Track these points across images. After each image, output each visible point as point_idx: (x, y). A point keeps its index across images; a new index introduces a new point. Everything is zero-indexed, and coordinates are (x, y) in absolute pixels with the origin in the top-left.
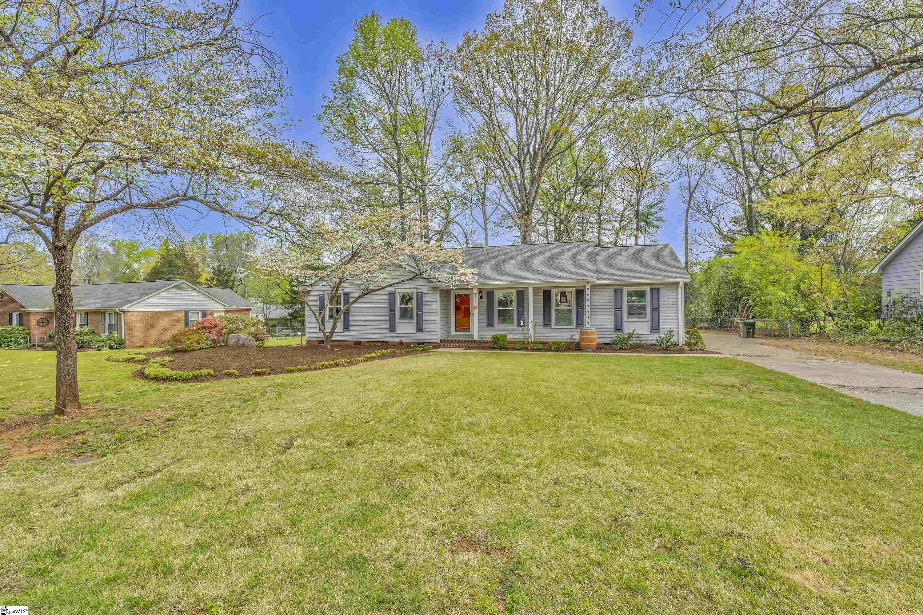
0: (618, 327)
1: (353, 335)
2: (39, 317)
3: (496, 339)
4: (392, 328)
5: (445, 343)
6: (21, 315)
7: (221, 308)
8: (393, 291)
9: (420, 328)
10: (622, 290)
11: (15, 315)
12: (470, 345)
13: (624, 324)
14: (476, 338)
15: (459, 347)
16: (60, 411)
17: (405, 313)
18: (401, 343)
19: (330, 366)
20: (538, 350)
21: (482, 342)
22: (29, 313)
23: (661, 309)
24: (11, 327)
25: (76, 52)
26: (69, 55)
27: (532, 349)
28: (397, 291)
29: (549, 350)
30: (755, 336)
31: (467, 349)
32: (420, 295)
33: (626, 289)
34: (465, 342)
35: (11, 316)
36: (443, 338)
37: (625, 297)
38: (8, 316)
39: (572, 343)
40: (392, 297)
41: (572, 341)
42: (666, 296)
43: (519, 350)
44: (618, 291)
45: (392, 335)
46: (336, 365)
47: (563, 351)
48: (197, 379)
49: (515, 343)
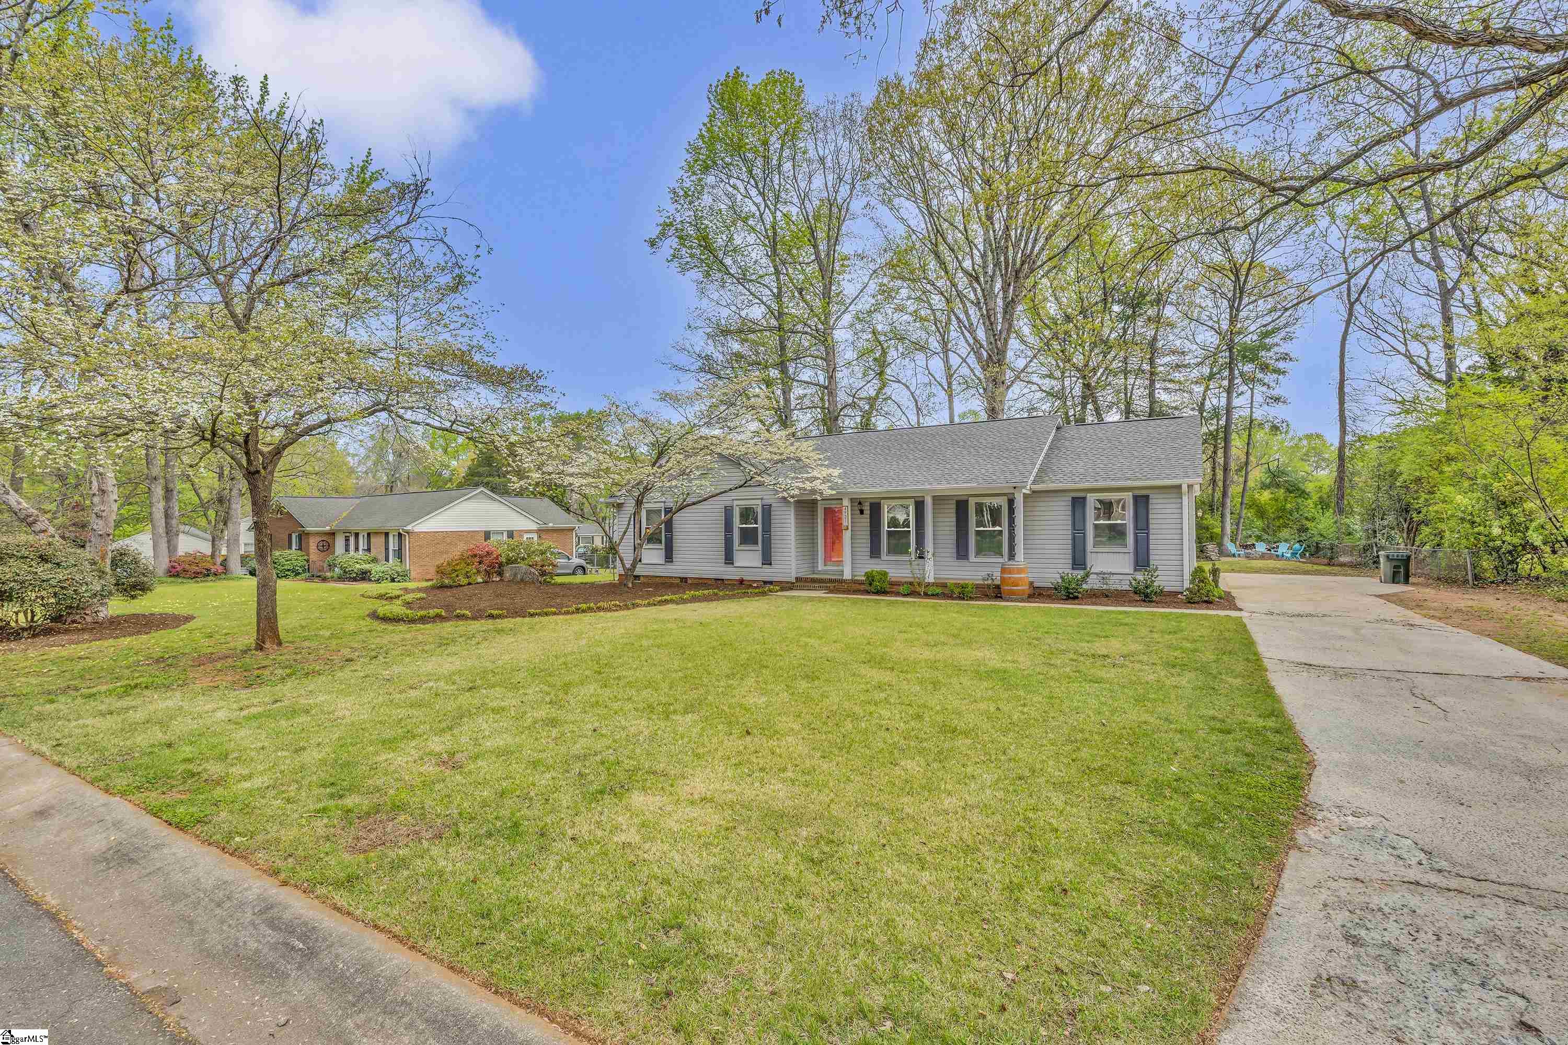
0: (1079, 561)
1: (677, 569)
2: (319, 539)
3: (870, 578)
4: (729, 559)
5: (801, 583)
6: (300, 537)
7: (534, 527)
8: (728, 503)
9: (767, 560)
10: (1084, 499)
11: (294, 536)
12: (837, 586)
13: (1089, 556)
14: (847, 576)
15: (821, 588)
16: (260, 647)
17: (748, 537)
18: (741, 582)
19: (590, 610)
20: (935, 596)
21: (854, 582)
22: (308, 534)
23: (1151, 531)
24: (288, 552)
25: (260, 269)
26: (254, 273)
27: (926, 595)
28: (736, 503)
29: (950, 597)
30: (1411, 580)
31: (831, 592)
32: (767, 510)
33: (1091, 498)
34: (831, 581)
35: (290, 536)
36: (799, 575)
37: (1090, 513)
38: (286, 538)
39: (989, 586)
40: (728, 511)
41: (990, 582)
42: (1160, 510)
43: (905, 595)
44: (1078, 503)
45: (730, 569)
46: (599, 609)
47: (971, 599)
48: (423, 620)
49: (898, 584)
